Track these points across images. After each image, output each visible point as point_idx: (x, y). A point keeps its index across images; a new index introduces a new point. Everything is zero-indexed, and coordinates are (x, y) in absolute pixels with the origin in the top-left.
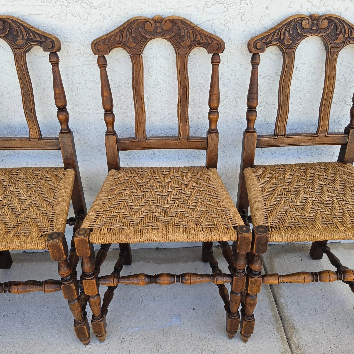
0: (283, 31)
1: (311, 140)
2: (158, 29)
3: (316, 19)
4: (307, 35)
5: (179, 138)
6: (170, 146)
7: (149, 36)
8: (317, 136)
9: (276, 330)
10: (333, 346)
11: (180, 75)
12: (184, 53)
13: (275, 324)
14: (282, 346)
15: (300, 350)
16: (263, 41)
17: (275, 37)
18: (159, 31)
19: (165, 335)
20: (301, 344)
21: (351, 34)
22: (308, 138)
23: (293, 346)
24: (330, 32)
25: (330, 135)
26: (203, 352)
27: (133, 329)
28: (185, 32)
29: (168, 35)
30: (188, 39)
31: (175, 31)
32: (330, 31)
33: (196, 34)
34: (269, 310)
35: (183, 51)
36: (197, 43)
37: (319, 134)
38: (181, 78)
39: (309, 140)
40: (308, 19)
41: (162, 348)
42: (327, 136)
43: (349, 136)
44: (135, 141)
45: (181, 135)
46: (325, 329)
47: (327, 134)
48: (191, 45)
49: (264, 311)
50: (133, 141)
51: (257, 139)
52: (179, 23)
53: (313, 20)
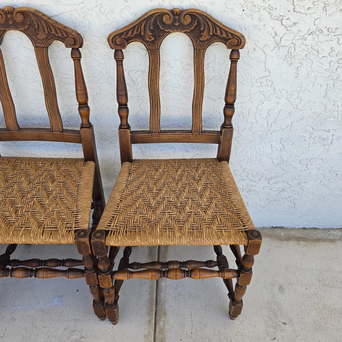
0: (143, 26)
1: (186, 138)
2: (10, 20)
3: (178, 14)
4: (169, 32)
5: (52, 130)
6: (45, 139)
7: (2, 28)
8: (191, 134)
9: (147, 314)
10: (194, 331)
11: (42, 68)
12: (42, 46)
13: (149, 307)
14: (147, 330)
15: (163, 334)
16: (123, 37)
17: (135, 33)
18: (11, 23)
19: (43, 315)
20: (165, 328)
21: (215, 31)
22: (182, 136)
23: (157, 330)
24: (194, 29)
25: (203, 133)
26: (73, 332)
27: (16, 307)
28: (38, 25)
29: (21, 28)
30: (43, 32)
31: (28, 23)
32: (194, 27)
33: (50, 27)
34: (148, 293)
35: (40, 44)
36: (53, 36)
37: (193, 132)
38: (42, 71)
39: (183, 137)
40: (168, 14)
41: (36, 327)
42: (201, 134)
43: (222, 135)
44: (7, 132)
45: (54, 129)
46: (193, 314)
47: (201, 132)
48: (47, 38)
49: (143, 294)
50: (4, 132)
51: (130, 136)
52: (31, 14)
53: (175, 16)
